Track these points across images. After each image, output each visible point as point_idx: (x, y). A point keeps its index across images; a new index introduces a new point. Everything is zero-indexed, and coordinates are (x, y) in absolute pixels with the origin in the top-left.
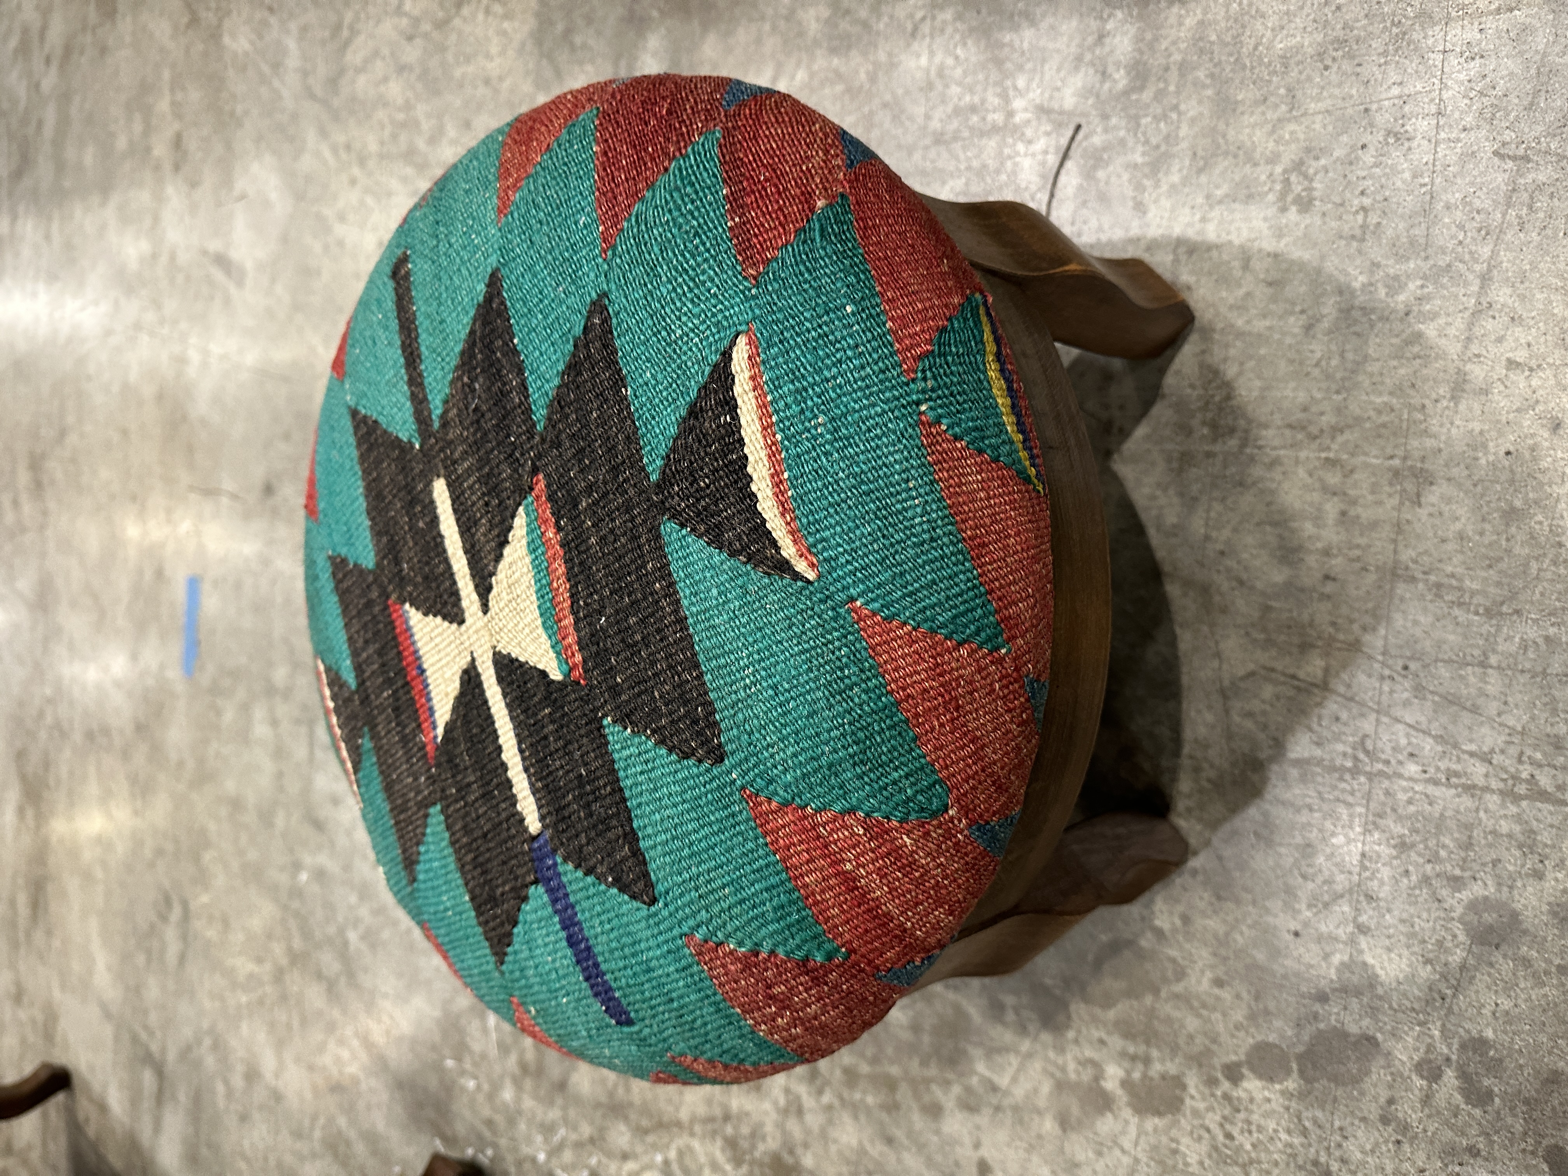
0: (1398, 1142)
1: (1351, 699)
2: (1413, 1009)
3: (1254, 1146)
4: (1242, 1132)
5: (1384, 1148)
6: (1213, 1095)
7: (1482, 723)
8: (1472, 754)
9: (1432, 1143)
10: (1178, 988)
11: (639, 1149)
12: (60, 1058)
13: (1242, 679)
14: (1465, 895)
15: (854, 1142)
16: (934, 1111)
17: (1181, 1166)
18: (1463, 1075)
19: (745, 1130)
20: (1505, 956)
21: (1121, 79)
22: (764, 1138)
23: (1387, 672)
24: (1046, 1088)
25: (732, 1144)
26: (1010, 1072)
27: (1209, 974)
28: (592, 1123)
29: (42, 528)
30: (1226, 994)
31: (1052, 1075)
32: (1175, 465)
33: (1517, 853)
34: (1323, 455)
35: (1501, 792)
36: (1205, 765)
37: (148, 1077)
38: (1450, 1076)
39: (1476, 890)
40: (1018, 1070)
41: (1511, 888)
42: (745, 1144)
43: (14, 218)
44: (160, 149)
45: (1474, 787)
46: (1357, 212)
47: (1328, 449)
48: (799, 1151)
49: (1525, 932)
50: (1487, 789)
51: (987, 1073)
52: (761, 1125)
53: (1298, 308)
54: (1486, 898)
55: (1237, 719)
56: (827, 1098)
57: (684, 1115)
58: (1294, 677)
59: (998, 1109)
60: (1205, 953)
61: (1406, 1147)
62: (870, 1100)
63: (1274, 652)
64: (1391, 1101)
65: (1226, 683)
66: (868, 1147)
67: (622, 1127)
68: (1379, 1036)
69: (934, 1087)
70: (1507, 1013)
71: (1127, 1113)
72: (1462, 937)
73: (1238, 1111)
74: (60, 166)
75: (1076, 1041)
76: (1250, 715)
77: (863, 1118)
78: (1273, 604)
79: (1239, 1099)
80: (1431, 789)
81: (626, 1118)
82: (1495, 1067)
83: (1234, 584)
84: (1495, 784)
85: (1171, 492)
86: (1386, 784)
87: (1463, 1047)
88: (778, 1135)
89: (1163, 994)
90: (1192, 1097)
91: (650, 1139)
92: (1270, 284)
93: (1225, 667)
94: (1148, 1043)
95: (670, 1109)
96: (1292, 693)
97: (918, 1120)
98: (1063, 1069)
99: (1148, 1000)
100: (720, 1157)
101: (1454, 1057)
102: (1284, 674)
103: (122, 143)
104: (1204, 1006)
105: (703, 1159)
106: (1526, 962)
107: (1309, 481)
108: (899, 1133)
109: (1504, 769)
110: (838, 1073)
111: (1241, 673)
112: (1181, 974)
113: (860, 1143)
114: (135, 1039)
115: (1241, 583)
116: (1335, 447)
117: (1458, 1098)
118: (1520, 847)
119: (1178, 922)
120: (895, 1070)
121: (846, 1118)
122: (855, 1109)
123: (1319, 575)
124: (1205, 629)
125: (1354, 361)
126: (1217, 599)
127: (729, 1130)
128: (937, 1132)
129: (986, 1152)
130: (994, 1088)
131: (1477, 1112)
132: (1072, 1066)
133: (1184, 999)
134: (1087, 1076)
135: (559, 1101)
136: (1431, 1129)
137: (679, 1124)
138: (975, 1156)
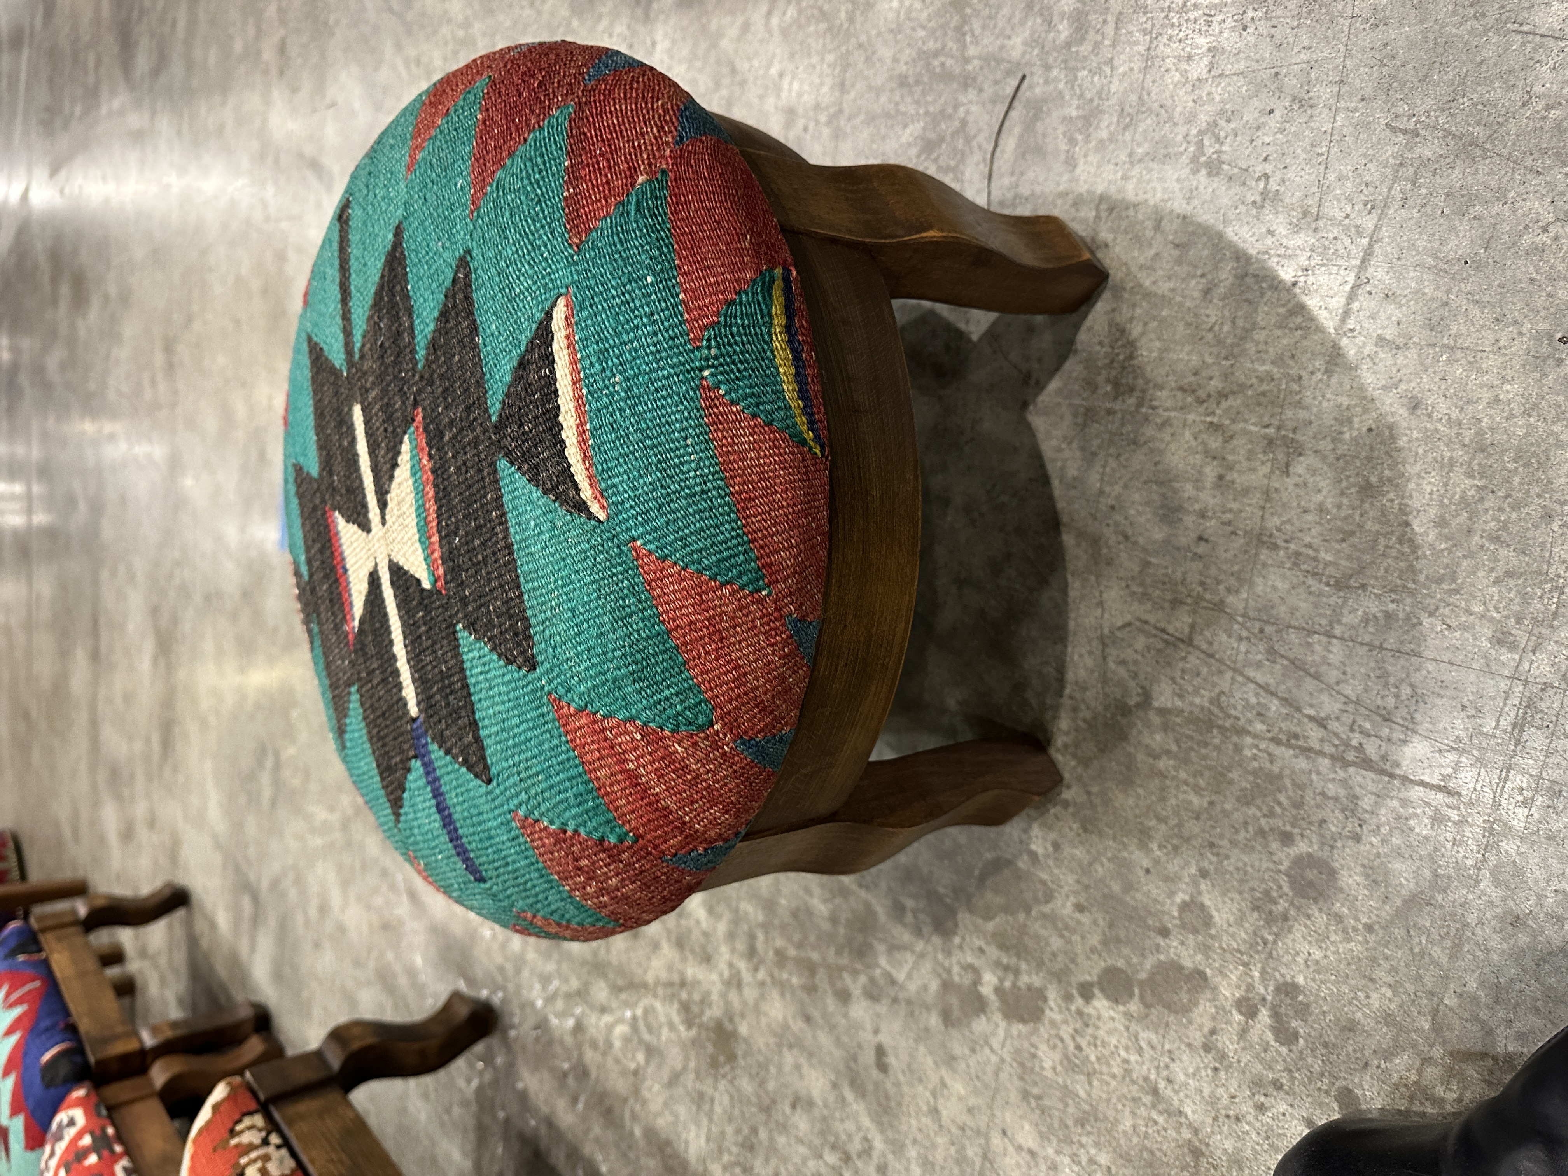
0: (1216, 1069)
1: (1212, 656)
2: (1239, 951)
3: (1098, 1059)
4: (1089, 1044)
5: (1203, 1073)
6: (1068, 1009)
7: (1322, 690)
8: (1311, 718)
9: (1243, 1072)
10: (1046, 909)
11: (614, 1004)
12: (183, 879)
13: (1119, 628)
14: (1294, 851)
15: (780, 1017)
16: (844, 997)
17: (1037, 1069)
18: (1276, 1015)
19: (696, 997)
20: (1321, 910)
21: (1064, 30)
22: (710, 1005)
23: (1245, 634)
24: (934, 986)
25: (685, 1007)
26: (906, 968)
27: (1072, 899)
28: (579, 978)
29: (173, 405)
30: (1085, 919)
31: (939, 975)
32: (1080, 420)
33: (1341, 816)
34: (1209, 419)
35: (1332, 757)
36: (1083, 707)
37: (246, 903)
38: (1264, 1015)
39: (1302, 847)
40: (913, 968)
41: (1332, 847)
42: (695, 1009)
43: (154, 113)
44: (268, 54)
45: (1310, 750)
46: (1259, 179)
47: (1213, 413)
48: (737, 1019)
49: (1341, 890)
50: (1321, 753)
51: (888, 968)
52: (708, 994)
53: (1199, 272)
54: (1310, 855)
55: (1112, 665)
56: (761, 975)
57: (650, 978)
58: (1163, 631)
59: (895, 1000)
60: (1071, 879)
61: (1222, 1074)
62: (795, 980)
63: (1149, 606)
64: (1213, 1032)
65: (1106, 631)
66: (791, 1022)
67: (602, 984)
68: (1209, 972)
69: (845, 975)
70: (1317, 962)
71: (998, 1017)
72: (1286, 888)
73: (1087, 1025)
74: (190, 66)
75: (961, 947)
76: (1123, 663)
77: (788, 996)
78: (1152, 560)
79: (1089, 1015)
80: (1272, 747)
81: (605, 976)
82: (1303, 1011)
83: (1121, 538)
84: (1328, 749)
85: (1075, 445)
86: (1235, 739)
87: (1278, 989)
88: (722, 1003)
89: (1034, 913)
90: (1051, 1009)
91: (624, 996)
92: (1177, 246)
93: (1106, 616)
94: (1018, 956)
95: (640, 971)
96: (1161, 646)
97: (831, 1003)
98: (949, 971)
99: (1021, 916)
100: (676, 1019)
101: (1269, 998)
102: (1156, 628)
103: (238, 46)
104: (1067, 927)
105: (663, 1019)
106: (1339, 918)
107: (1194, 444)
108: (816, 1014)
109: (1337, 735)
110: (771, 953)
111: (1119, 623)
112: (1049, 897)
113: (785, 1018)
114: (238, 869)
115: (1127, 538)
116: (1219, 412)
117: (1269, 1036)
118: (1343, 811)
119: (1050, 849)
120: (815, 956)
121: (775, 994)
122: (783, 987)
123: (1194, 536)
124: (1093, 578)
125: (1243, 328)
126: (1105, 551)
127: (684, 995)
128: (845, 1016)
129: (884, 1038)
130: (893, 982)
131: (1284, 1050)
132: (956, 969)
133: (1051, 919)
134: (968, 980)
135: (555, 956)
136: (1244, 1060)
137: (645, 986)
138: (874, 1040)
